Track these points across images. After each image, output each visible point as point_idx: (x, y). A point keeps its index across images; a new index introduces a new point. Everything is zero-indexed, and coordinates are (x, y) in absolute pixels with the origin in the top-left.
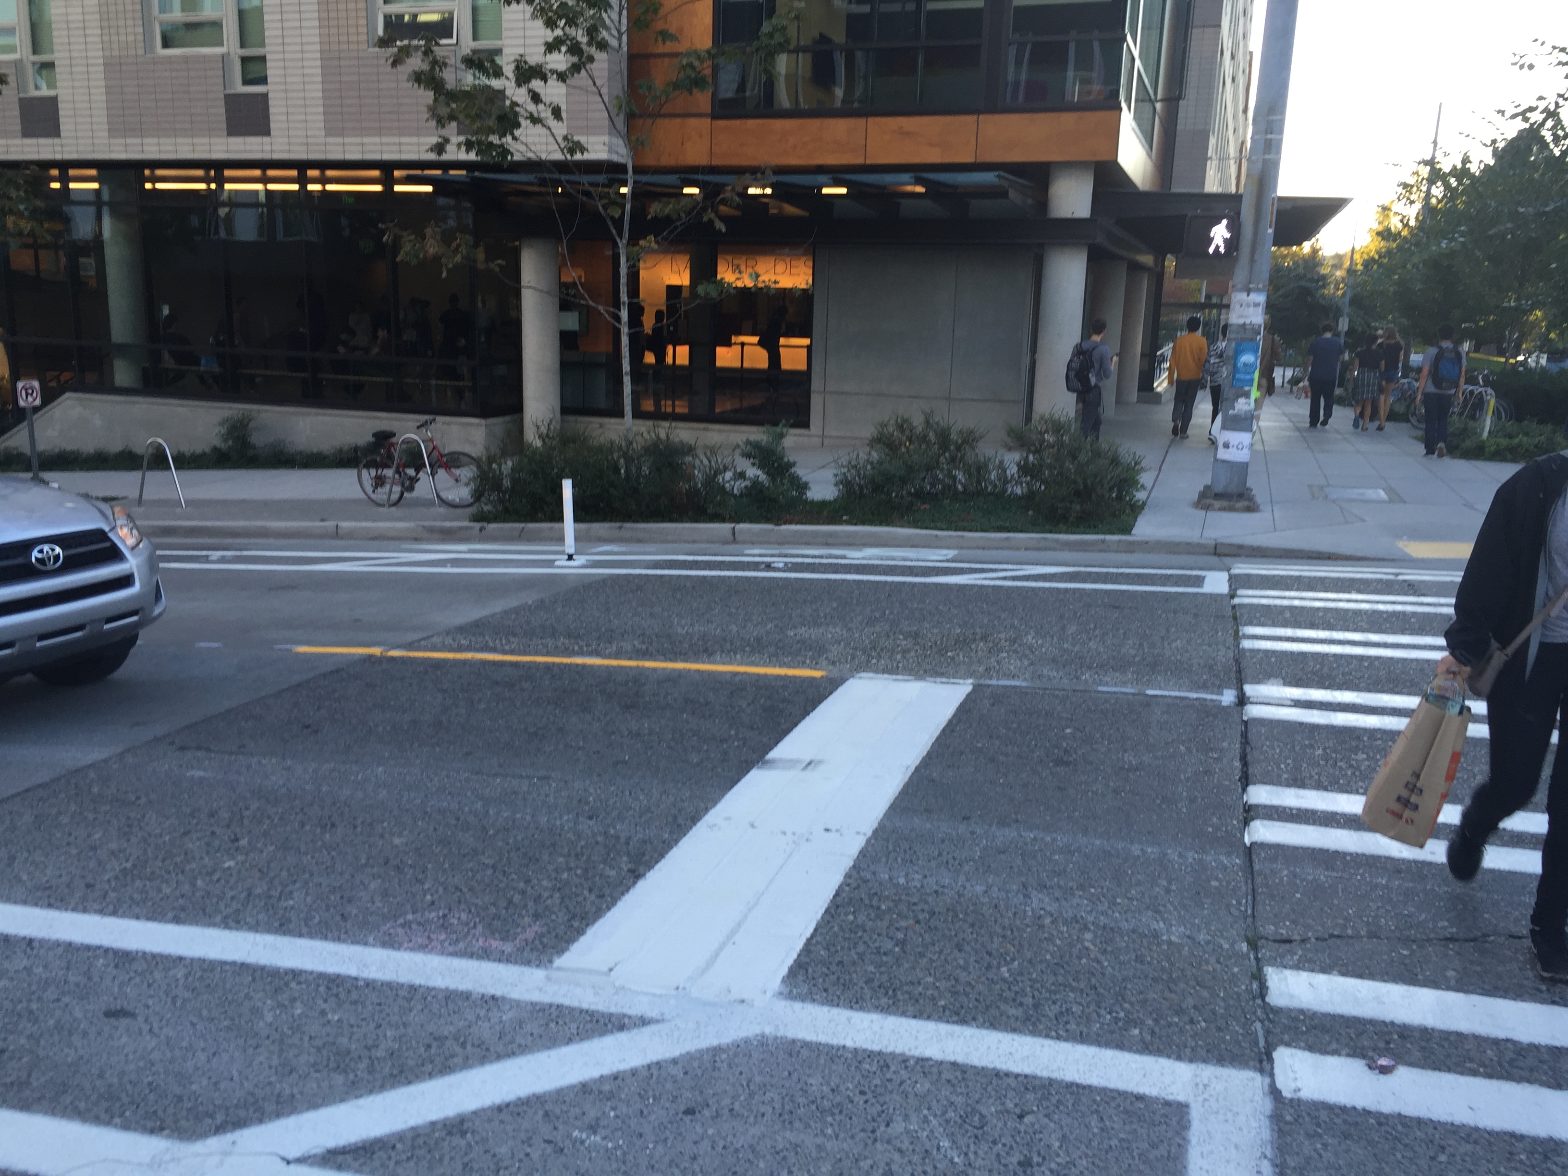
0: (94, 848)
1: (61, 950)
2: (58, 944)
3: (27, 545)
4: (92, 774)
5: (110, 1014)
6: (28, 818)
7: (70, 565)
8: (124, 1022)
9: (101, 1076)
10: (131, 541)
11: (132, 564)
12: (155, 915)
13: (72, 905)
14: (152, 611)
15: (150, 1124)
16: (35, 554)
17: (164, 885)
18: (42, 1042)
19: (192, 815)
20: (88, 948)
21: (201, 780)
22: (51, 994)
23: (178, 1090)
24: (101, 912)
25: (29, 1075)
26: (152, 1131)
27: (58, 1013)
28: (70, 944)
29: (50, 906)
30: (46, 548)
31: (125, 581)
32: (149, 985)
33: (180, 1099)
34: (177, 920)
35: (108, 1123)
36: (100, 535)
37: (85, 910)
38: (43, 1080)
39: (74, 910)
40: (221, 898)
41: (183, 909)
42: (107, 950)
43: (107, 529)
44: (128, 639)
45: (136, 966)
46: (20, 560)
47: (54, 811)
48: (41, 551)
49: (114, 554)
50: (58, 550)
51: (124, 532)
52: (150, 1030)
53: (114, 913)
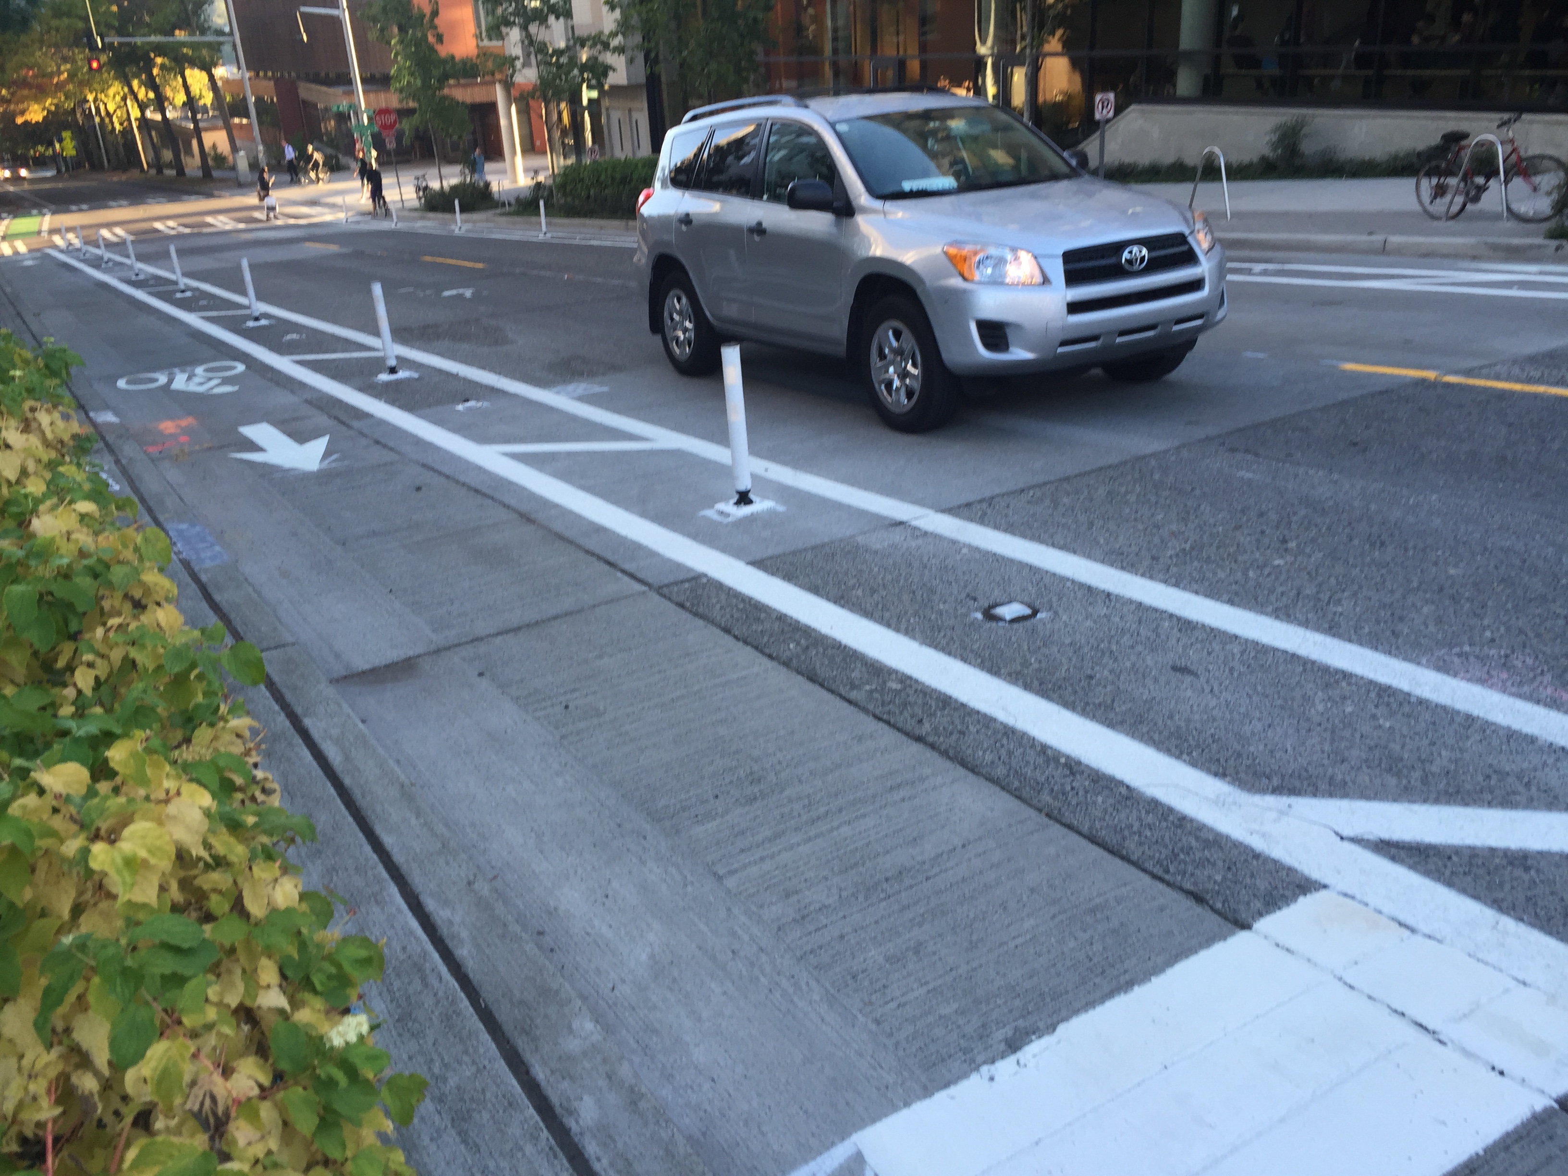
0: (1157, 527)
1: (1133, 607)
2: (1130, 601)
3: (1119, 247)
4: (1153, 462)
5: (1175, 669)
6: (1102, 491)
7: (1154, 266)
8: (1188, 679)
9: (1171, 717)
10: (1205, 245)
11: (1204, 268)
12: (1213, 592)
13: (1141, 571)
14: (1216, 315)
15: (1213, 768)
16: (1126, 255)
17: (1219, 571)
18: (1122, 678)
19: (1243, 511)
20: (1156, 610)
21: (1250, 482)
22: (1126, 640)
23: (1237, 747)
24: (1165, 582)
25: (1113, 701)
26: (1216, 775)
27: (1133, 658)
28: (1141, 604)
29: (1123, 568)
30: (1135, 249)
31: (1195, 285)
32: (1209, 653)
33: (1239, 755)
34: (1231, 602)
35: (1178, 757)
36: (1180, 239)
37: (1151, 578)
38: (1124, 708)
39: (1143, 575)
40: (1272, 591)
41: (1237, 594)
42: (1171, 616)
43: (1187, 232)
44: (1188, 343)
45: (1196, 633)
46: (1112, 261)
47: (1123, 489)
48: (1131, 252)
49: (1189, 258)
50: (1145, 251)
51: (1201, 236)
52: (1212, 691)
53: (1176, 585)
